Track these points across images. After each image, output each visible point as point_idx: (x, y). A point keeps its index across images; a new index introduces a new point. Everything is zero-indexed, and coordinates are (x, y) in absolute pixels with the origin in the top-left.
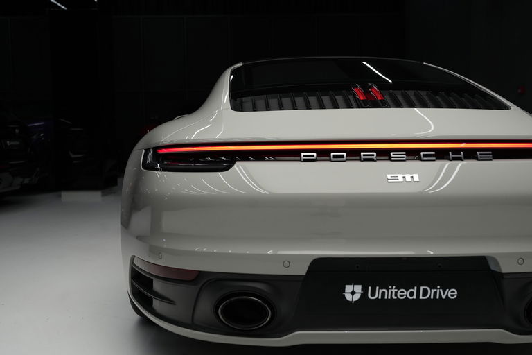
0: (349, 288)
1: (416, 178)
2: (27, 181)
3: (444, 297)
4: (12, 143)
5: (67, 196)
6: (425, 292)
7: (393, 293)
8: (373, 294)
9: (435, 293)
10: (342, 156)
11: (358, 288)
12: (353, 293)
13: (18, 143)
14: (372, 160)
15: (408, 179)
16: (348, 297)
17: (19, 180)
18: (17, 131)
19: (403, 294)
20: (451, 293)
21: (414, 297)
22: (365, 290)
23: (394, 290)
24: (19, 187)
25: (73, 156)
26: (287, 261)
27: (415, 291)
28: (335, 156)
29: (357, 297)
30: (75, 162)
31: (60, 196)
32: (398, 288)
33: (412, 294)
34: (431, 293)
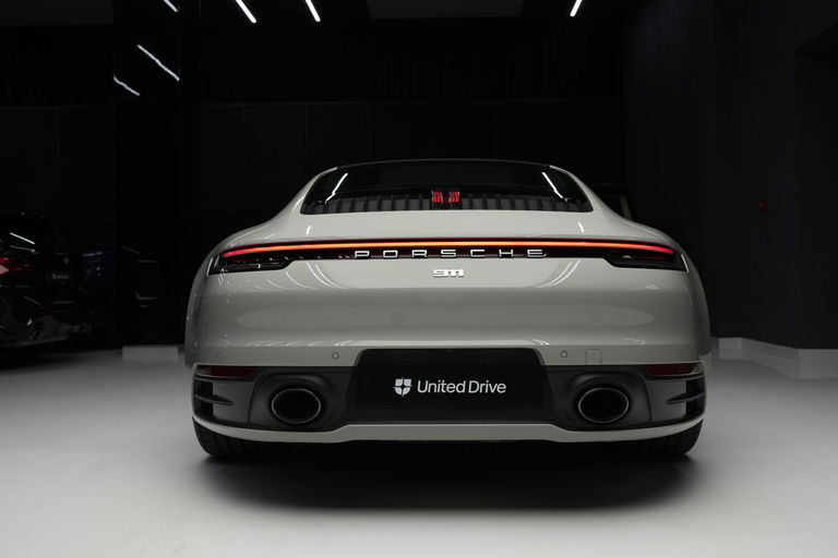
0: (399, 382)
1: (461, 273)
2: (76, 329)
3: (492, 391)
4: (59, 277)
5: (131, 353)
6: (474, 387)
7: (442, 387)
8: (423, 388)
9: (484, 387)
10: (394, 254)
11: (408, 382)
12: (403, 386)
13: (66, 277)
14: (423, 257)
15: (453, 273)
16: (398, 391)
17: (65, 328)
18: (66, 261)
19: (452, 388)
20: (501, 388)
21: (463, 391)
22: (414, 384)
23: (443, 385)
24: (64, 338)
25: (140, 298)
26: (336, 353)
27: (464, 385)
28: (387, 254)
29: (406, 391)
30: (144, 306)
31: (121, 353)
32: (447, 382)
33: (461, 388)
34: (480, 387)
